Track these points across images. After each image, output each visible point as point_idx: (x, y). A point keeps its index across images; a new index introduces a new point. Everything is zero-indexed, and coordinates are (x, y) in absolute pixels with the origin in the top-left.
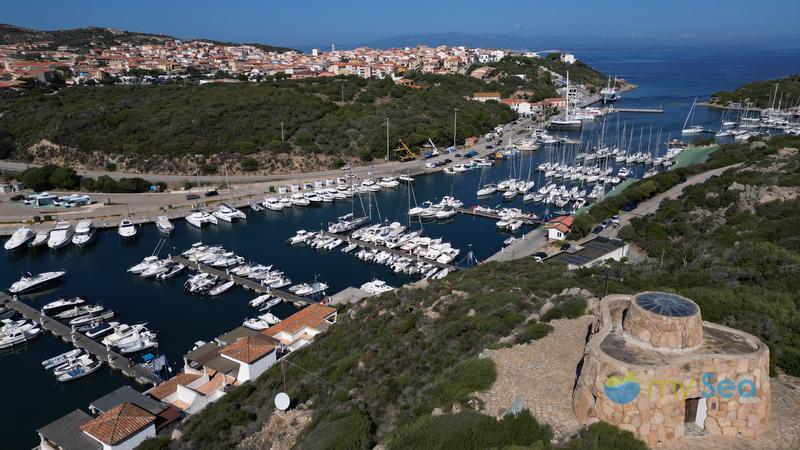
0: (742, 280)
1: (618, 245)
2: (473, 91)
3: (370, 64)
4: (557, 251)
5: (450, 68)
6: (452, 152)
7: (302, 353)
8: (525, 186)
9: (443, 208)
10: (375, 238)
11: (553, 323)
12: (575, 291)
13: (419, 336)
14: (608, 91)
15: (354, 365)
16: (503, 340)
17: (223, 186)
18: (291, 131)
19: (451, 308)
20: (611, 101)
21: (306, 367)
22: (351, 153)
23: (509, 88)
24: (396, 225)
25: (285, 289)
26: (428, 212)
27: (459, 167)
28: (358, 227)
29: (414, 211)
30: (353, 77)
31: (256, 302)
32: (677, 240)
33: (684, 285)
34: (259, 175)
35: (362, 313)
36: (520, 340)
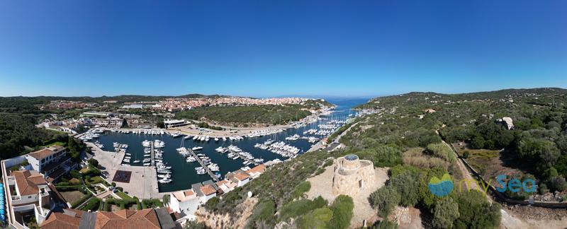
0: (366, 148)
1: (339, 144)
2: (301, 108)
3: (275, 102)
4: (325, 147)
5: (295, 102)
6: (296, 123)
7: (256, 179)
8: (315, 131)
9: (295, 137)
10: (277, 147)
11: (326, 168)
12: (330, 158)
13: (289, 175)
14: (332, 107)
15: (270, 185)
16: (312, 175)
17: (239, 130)
18: (256, 117)
19: (298, 166)
20: (333, 110)
21: (257, 184)
22: (271, 123)
23: (309, 107)
24: (282, 143)
25: (252, 160)
26: (291, 139)
27: (298, 126)
28: (273, 143)
29: (287, 139)
30: (272, 105)
31: (244, 163)
32: (351, 140)
33: (354, 152)
34: (248, 128)
35: (273, 169)
36: (317, 175)
